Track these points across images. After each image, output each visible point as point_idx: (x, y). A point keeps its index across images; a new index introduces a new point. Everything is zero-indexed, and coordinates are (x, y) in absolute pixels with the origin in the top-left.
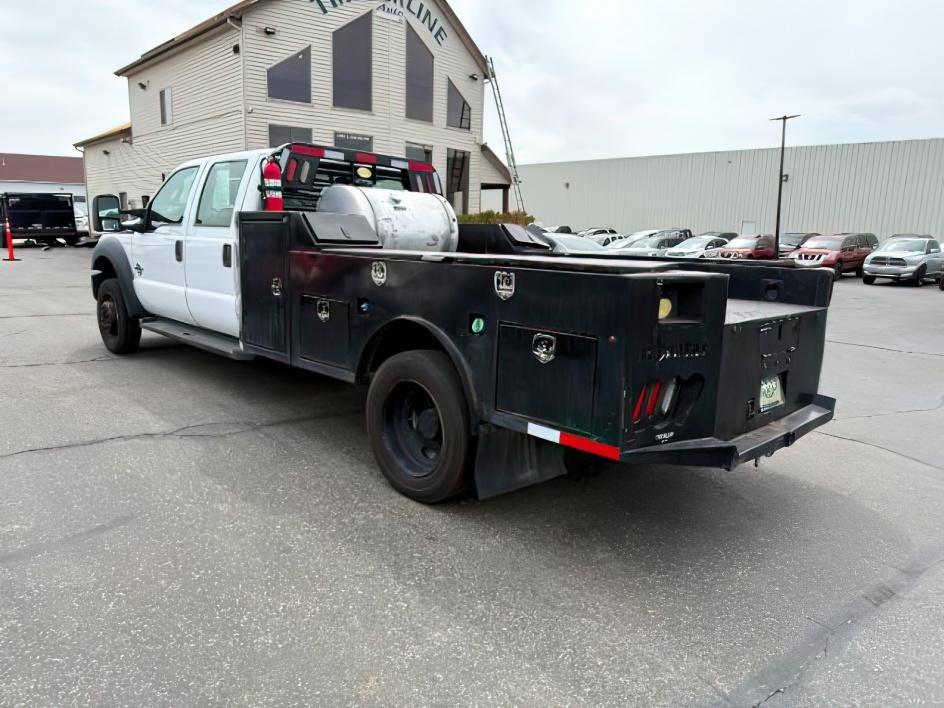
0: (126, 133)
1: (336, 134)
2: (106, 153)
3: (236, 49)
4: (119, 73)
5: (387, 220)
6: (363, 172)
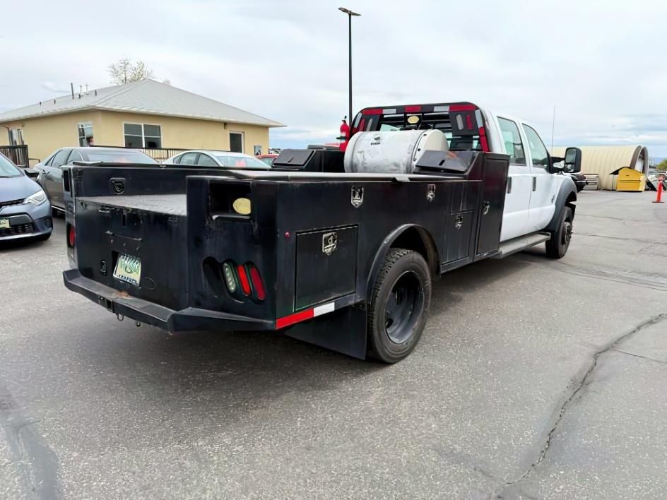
5: (361, 152)
6: (413, 119)
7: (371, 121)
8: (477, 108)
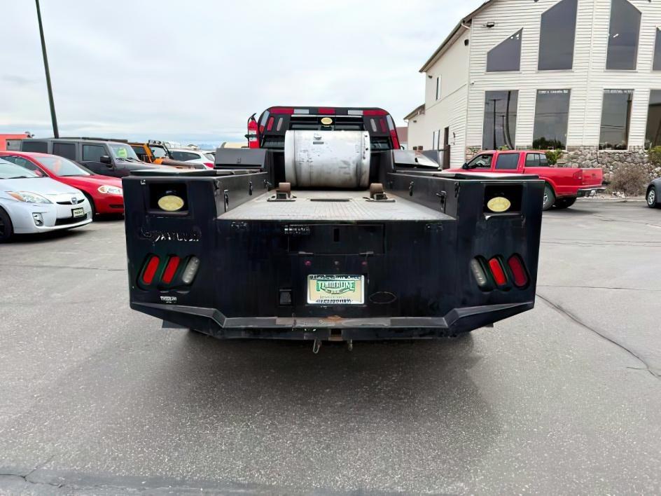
0: (422, 108)
1: (538, 90)
2: (415, 122)
3: (466, 42)
4: (421, 71)
5: (305, 151)
6: (327, 121)
7: (281, 120)
8: (389, 114)
